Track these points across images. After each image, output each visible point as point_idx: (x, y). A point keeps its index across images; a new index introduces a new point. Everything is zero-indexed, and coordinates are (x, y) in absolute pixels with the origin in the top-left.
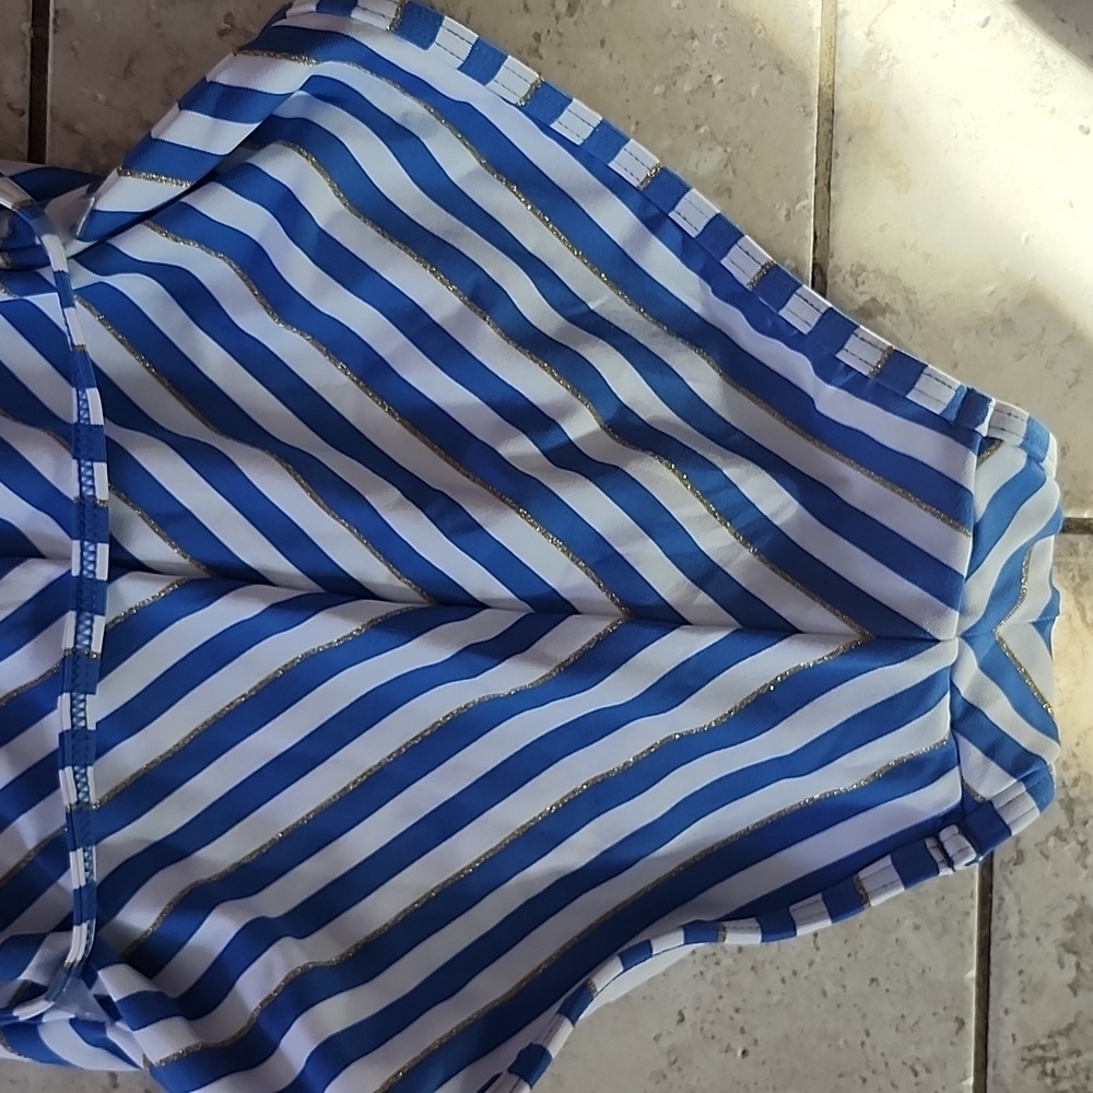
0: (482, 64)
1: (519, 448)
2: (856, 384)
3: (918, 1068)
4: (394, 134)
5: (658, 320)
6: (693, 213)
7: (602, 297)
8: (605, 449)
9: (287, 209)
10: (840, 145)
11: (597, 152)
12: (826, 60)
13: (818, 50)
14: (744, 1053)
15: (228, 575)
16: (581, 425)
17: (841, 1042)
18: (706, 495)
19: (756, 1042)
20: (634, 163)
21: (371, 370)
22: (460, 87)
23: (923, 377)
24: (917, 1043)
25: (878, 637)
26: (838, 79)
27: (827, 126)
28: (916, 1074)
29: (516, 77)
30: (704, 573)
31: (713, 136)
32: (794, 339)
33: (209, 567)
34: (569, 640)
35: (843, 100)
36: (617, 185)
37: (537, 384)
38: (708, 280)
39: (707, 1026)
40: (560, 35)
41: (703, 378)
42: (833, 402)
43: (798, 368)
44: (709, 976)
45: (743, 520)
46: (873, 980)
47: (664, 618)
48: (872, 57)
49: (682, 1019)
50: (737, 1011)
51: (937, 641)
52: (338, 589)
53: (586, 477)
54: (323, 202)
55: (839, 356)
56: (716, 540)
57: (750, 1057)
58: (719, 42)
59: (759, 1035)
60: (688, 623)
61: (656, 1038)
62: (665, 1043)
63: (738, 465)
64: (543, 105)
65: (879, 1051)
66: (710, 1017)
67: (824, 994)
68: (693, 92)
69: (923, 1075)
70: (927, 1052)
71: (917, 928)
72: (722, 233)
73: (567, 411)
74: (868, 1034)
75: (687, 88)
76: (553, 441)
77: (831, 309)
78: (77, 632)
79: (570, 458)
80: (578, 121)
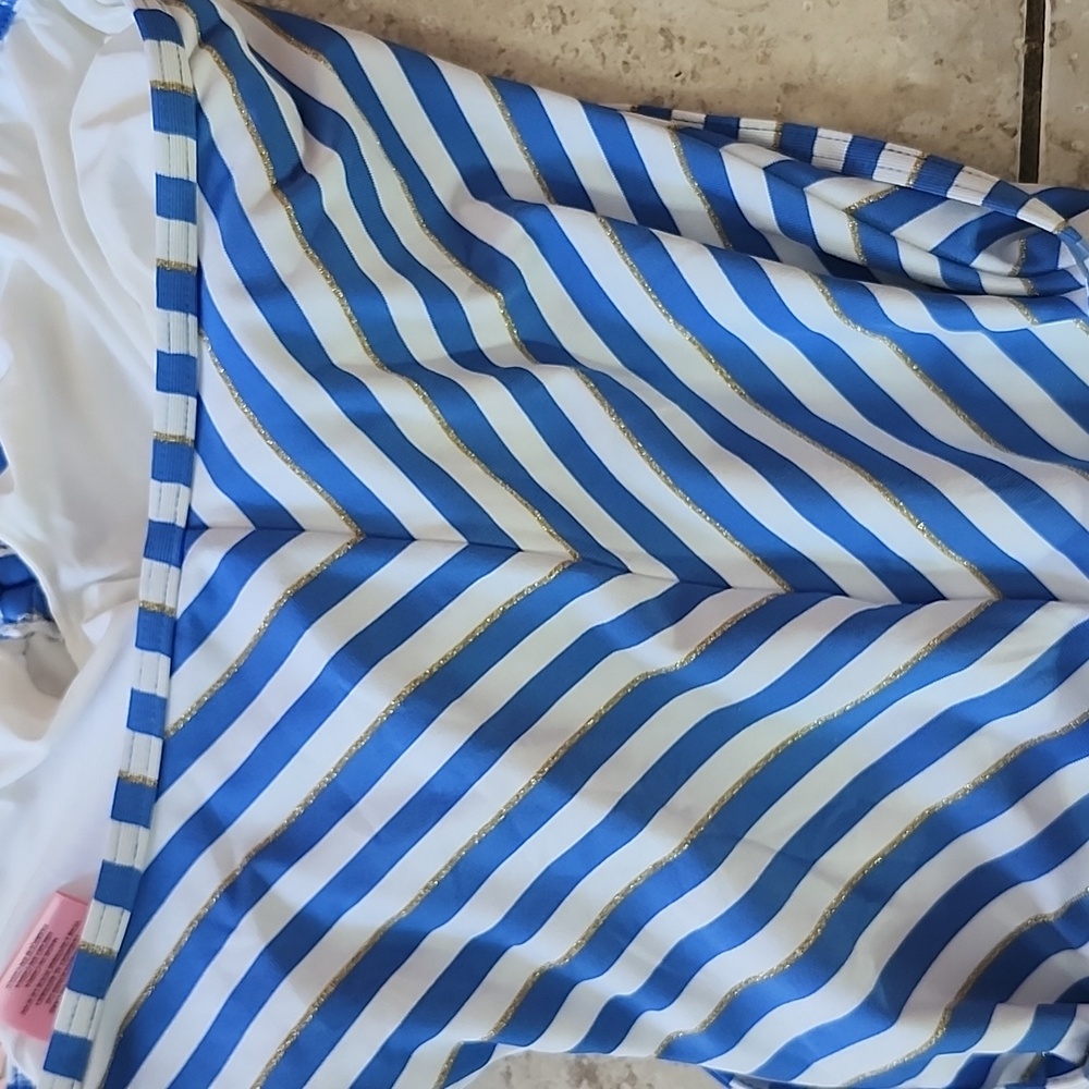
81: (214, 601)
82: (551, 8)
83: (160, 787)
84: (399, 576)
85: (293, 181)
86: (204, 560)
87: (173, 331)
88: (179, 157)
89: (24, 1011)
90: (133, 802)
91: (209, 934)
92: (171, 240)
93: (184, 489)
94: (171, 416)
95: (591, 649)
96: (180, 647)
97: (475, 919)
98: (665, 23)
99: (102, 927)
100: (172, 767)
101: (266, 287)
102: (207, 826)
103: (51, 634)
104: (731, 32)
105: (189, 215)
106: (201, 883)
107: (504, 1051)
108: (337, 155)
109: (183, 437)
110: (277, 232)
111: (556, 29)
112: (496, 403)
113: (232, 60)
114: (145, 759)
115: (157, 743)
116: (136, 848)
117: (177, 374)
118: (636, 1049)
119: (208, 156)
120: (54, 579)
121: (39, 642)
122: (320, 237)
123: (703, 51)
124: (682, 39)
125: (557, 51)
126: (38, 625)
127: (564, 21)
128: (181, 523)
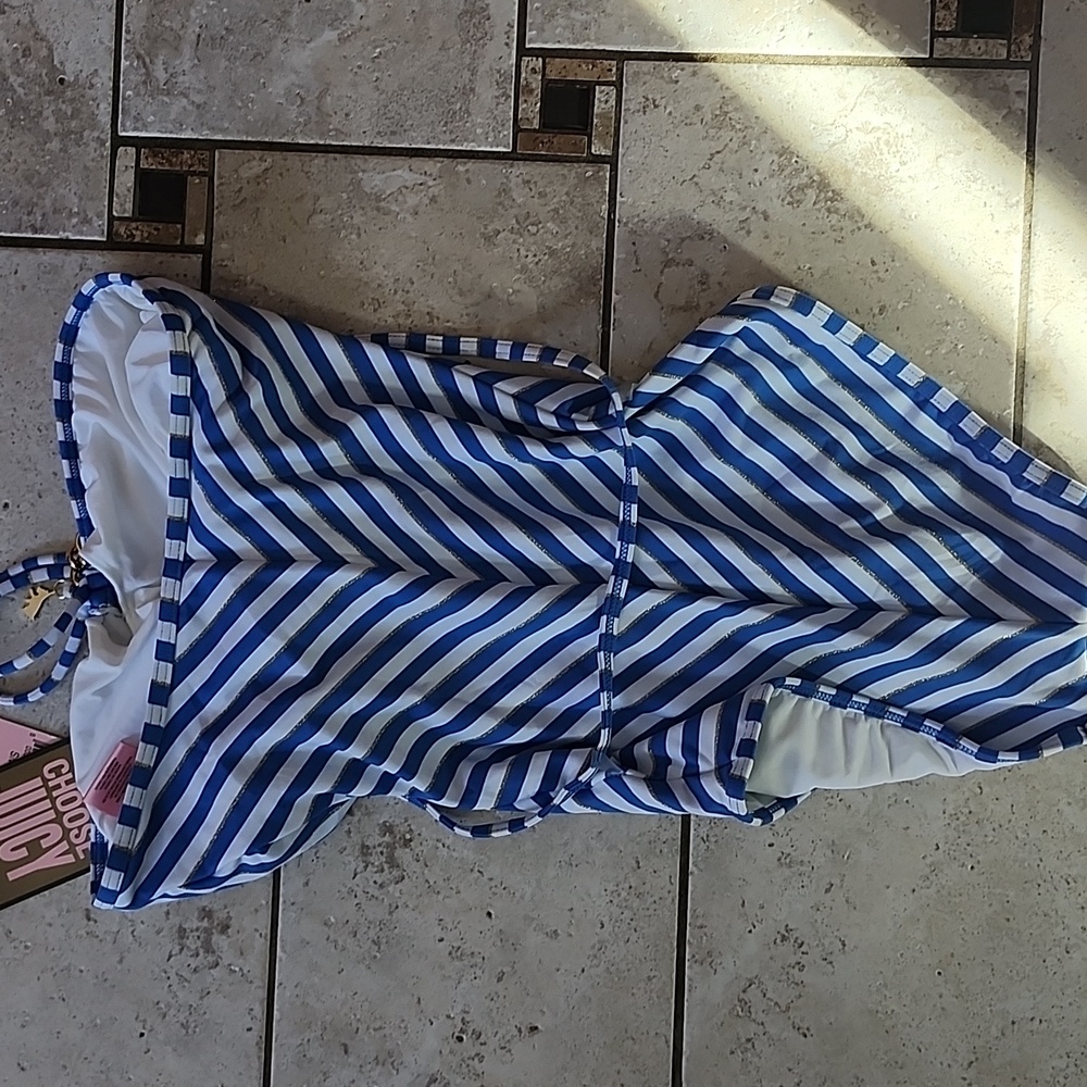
0: (834, 325)
1: (850, 525)
2: (1033, 490)
3: (1069, 880)
4: (785, 366)
5: (924, 455)
6: (944, 400)
7: (893, 444)
8: (897, 525)
9: (727, 403)
10: (1028, 380)
11: (891, 370)
12: (1021, 335)
13: (1016, 330)
14: (972, 868)
15: (699, 590)
16: (884, 513)
17: (1026, 864)
18: (952, 549)
19: (979, 862)
20: (912, 374)
21: (770, 486)
22: (820, 337)
23: (1069, 487)
24: (1069, 867)
25: (1046, 622)
26: (1028, 345)
27: (1021, 370)
28: (1068, 883)
29: (851, 332)
30: (951, 588)
31: (958, 377)
32: (1000, 466)
33: (690, 587)
34: (880, 623)
35: (1031, 357)
36: (902, 386)
37: (859, 492)
38: (952, 434)
39: (951, 852)
40: (875, 325)
41: (949, 485)
42: (1020, 497)
43: (1003, 480)
44: (953, 825)
45: (972, 562)
46: (1044, 831)
47: (930, 613)
48: (1046, 333)
49: (938, 848)
50: (968, 845)
51: (1077, 624)
52: (756, 598)
53: (888, 540)
54: (748, 402)
55: (1024, 474)
56: (958, 572)
57: (976, 870)
58: (961, 327)
59: (980, 858)
60: (943, 615)
61: (923, 858)
62: (929, 860)
63: (969, 531)
64: (863, 347)
65: (1048, 869)
66: (953, 848)
67: (1017, 838)
68: (947, 353)
69: (1072, 884)
70: (1074, 872)
71: (1069, 804)
72: (960, 410)
73: (877, 507)
74: (1041, 860)
75: (943, 352)
76: (869, 520)
77: (1018, 451)
78: (614, 586)
79: (878, 530)
80: (882, 354)
81: (200, 595)
82: (373, 299)
83: (173, 686)
84: (291, 577)
85: (237, 396)
86: (194, 577)
87: (177, 468)
88: (182, 386)
89: (104, 801)
90: (159, 694)
91: (196, 755)
92: (178, 425)
93: (183, 543)
94: (176, 508)
95: (386, 607)
96: (182, 619)
97: (322, 738)
98: (430, 310)
99: (145, 754)
100: (178, 679)
101: (221, 446)
102: (196, 703)
103: (118, 614)
104: (462, 316)
105: (187, 413)
106: (193, 730)
107: (338, 798)
108: (259, 383)
109: (182, 518)
110: (228, 424)
111: (375, 310)
112: (338, 496)
113: (210, 340)
114: (166, 673)
115: (170, 666)
116: (161, 717)
117: (179, 488)
118: (399, 792)
119: (197, 384)
120: (121, 587)
121: (111, 618)
122: (249, 422)
123: (448, 324)
124: (438, 318)
125: (376, 321)
126: (111, 609)
127: (379, 306)
128: (181, 559)
